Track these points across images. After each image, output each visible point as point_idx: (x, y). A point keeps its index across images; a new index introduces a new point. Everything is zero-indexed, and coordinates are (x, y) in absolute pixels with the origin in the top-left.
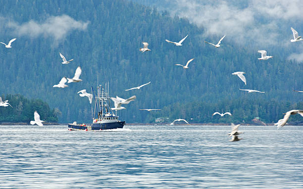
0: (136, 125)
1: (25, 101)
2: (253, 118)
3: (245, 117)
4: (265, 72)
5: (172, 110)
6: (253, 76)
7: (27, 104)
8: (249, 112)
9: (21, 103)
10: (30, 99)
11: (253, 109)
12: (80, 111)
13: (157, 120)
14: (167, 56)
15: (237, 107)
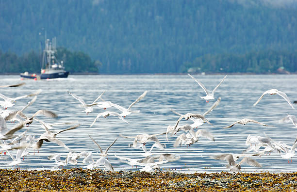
0: (170, 74)
1: (68, 53)
2: (278, 68)
3: (271, 67)
4: (290, 26)
5: (203, 61)
6: (278, 29)
7: (70, 56)
8: (274, 62)
9: (65, 55)
10: (73, 51)
11: (278, 60)
12: (119, 62)
13: (190, 70)
14: (198, 11)
15: (264, 58)
